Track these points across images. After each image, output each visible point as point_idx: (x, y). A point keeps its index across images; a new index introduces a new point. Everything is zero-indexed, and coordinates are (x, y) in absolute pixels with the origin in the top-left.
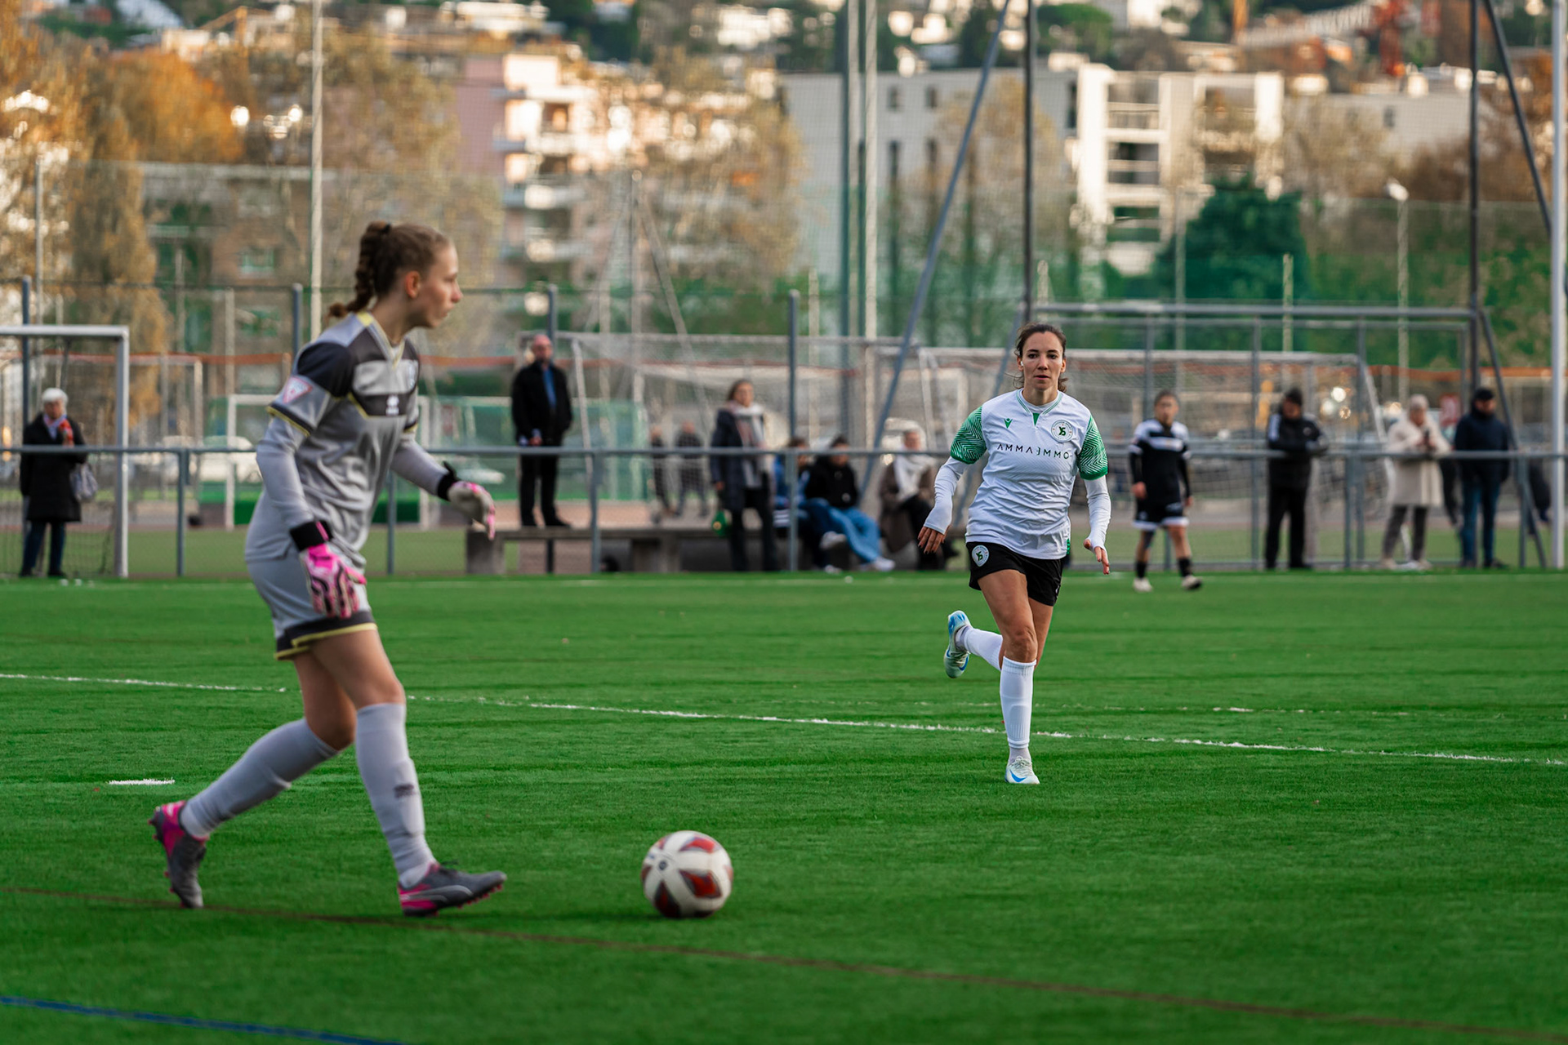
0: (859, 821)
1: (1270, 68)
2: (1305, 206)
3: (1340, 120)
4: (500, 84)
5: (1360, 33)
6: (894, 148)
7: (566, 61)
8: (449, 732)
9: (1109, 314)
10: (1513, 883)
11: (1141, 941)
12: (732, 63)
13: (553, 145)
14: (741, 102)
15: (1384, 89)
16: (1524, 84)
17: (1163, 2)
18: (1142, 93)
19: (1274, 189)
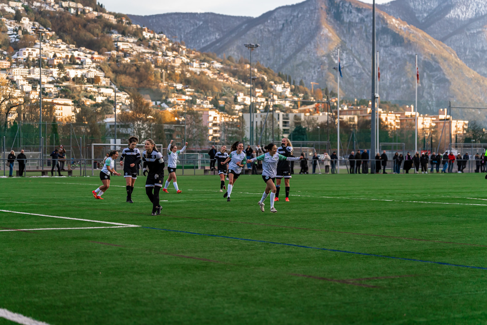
1: (303, 112)
2: (307, 129)
3: (311, 119)
4: (208, 114)
5: (314, 108)
6: (257, 122)
7: (216, 112)
8: (202, 194)
10: (333, 213)
11: (287, 220)
12: (237, 112)
13: (214, 122)
14: (238, 117)
15: (317, 115)
16: (334, 114)
17: (290, 104)
18: (287, 115)
19: (303, 127)
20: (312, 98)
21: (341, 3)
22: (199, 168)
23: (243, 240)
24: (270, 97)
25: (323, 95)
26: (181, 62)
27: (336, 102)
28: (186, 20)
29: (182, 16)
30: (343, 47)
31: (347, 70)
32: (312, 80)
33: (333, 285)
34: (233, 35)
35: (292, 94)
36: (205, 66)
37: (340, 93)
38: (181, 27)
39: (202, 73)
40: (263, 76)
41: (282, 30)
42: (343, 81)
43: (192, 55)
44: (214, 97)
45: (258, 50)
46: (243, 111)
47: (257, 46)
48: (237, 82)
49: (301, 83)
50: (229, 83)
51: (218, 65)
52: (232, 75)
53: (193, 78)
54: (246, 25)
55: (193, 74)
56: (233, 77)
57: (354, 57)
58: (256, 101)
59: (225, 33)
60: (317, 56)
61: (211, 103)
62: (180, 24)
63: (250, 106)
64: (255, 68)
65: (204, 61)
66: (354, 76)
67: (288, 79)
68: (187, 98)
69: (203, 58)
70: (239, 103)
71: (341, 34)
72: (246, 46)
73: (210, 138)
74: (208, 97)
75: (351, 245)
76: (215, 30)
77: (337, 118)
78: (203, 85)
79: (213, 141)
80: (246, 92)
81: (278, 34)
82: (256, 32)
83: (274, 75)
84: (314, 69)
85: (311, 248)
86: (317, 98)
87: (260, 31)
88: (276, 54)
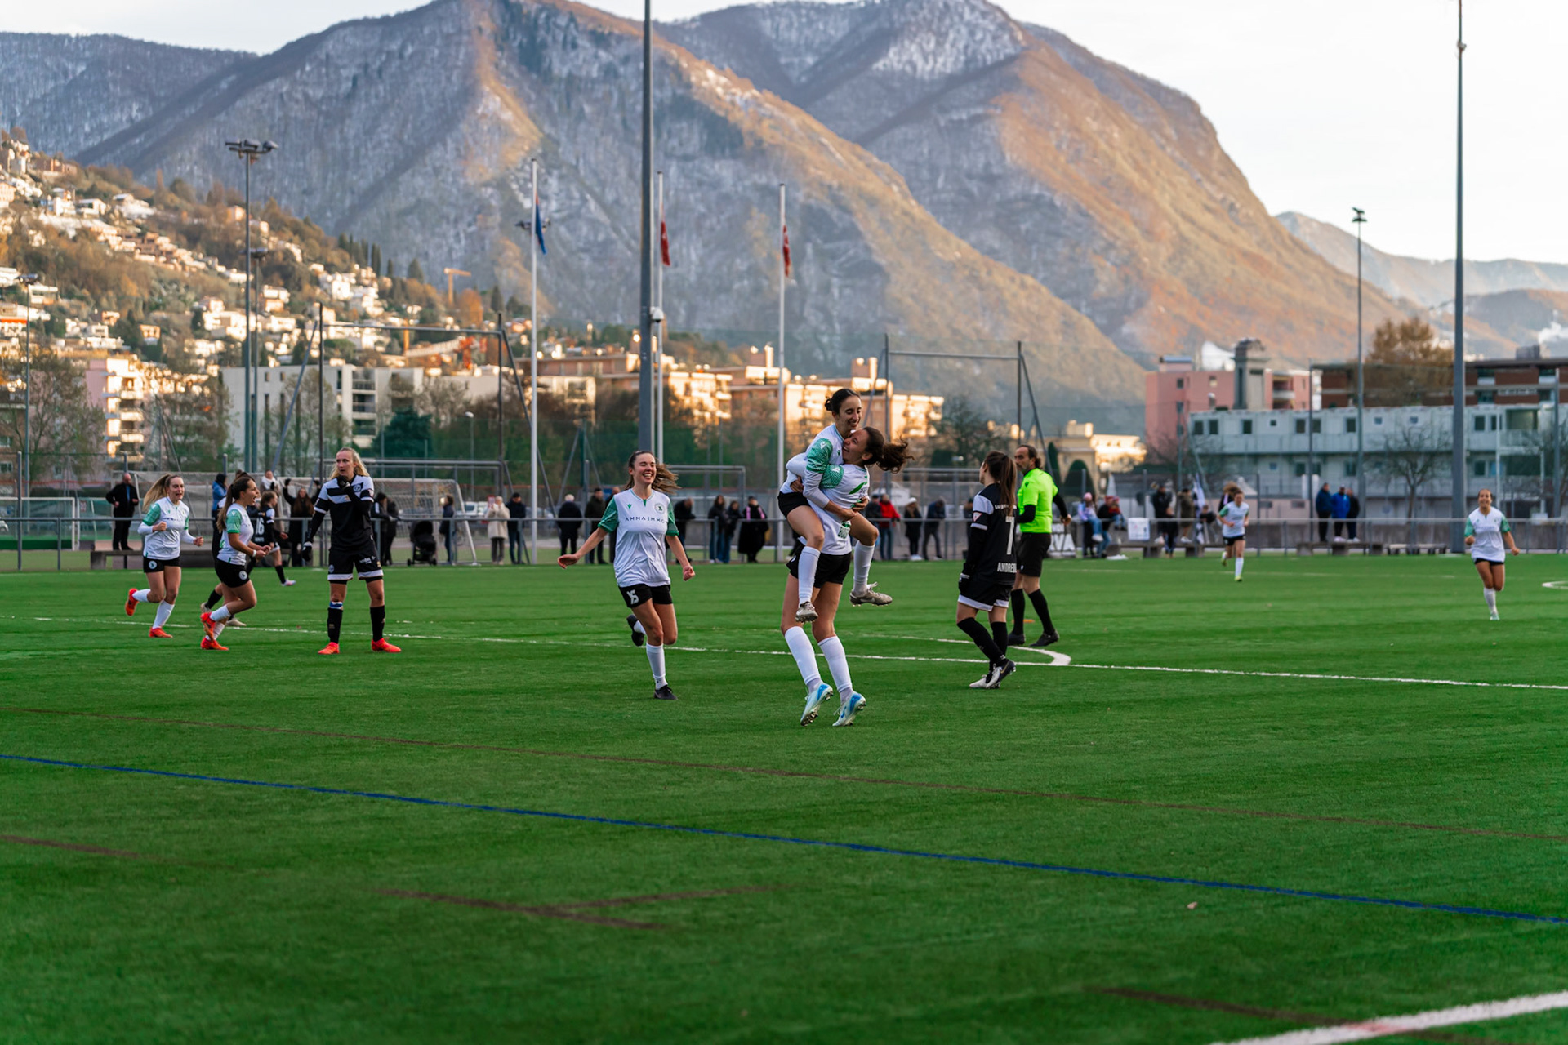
0: (253, 668)
1: (419, 365)
2: (433, 420)
3: (447, 386)
4: (105, 370)
5: (455, 351)
6: (267, 396)
7: (132, 361)
8: (82, 634)
10: (517, 691)
11: (367, 716)
12: (202, 362)
13: (125, 395)
14: (204, 378)
15: (465, 373)
16: (520, 372)
17: (376, 338)
18: (367, 375)
19: (421, 413)
20: (450, 320)
21: (543, 15)
22: (75, 547)
23: (221, 783)
24: (311, 316)
25: (485, 309)
26: (12, 197)
27: (527, 333)
28: (31, 56)
29: (15, 43)
30: (549, 157)
31: (563, 229)
32: (450, 262)
33: (513, 924)
34: (190, 111)
35: (383, 306)
36: (95, 211)
37: (538, 303)
38: (11, 80)
39: (85, 233)
40: (288, 245)
41: (350, 96)
42: (548, 266)
43: (50, 175)
44: (126, 313)
45: (272, 160)
46: (223, 359)
47: (270, 148)
48: (202, 266)
49: (413, 271)
50: (176, 268)
51: (137, 208)
52: (184, 240)
53: (54, 251)
54: (232, 78)
55: (53, 237)
56: (189, 248)
57: (585, 188)
58: (264, 329)
59: (163, 105)
60: (466, 185)
61: (114, 333)
62: (11, 71)
63: (245, 344)
64: (263, 220)
65: (91, 193)
66: (585, 250)
67: (371, 257)
68: (33, 315)
69: (86, 184)
70: (209, 332)
71: (541, 113)
72: (233, 147)
73: (112, 447)
74: (104, 315)
75: (572, 792)
76: (128, 92)
77: (530, 384)
78: (87, 274)
79: (122, 459)
80: (233, 298)
81: (336, 110)
82: (264, 101)
83: (324, 244)
84: (456, 227)
85: (445, 803)
86: (463, 320)
87: (277, 101)
88: (330, 175)
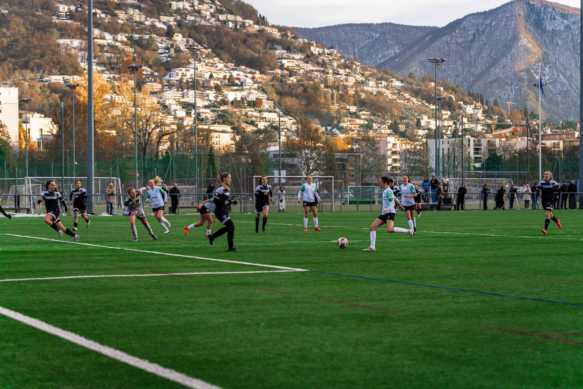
1: (498, 137)
3: (508, 145)
4: (387, 141)
5: (511, 132)
6: (443, 149)
7: (396, 138)
9: (474, 173)
11: (479, 264)
13: (393, 150)
14: (421, 143)
15: (515, 140)
16: (535, 139)
17: (482, 128)
18: (479, 141)
19: (499, 154)
20: (509, 121)
21: (543, 8)
22: (376, 203)
23: (427, 287)
24: (459, 120)
25: (522, 116)
26: (354, 81)
27: (537, 124)
28: (361, 32)
29: (355, 27)
30: (545, 60)
31: (550, 86)
32: (509, 99)
33: (533, 341)
34: (415, 48)
35: (484, 116)
36: (383, 85)
37: (541, 114)
38: (354, 40)
39: (379, 93)
40: (450, 95)
41: (472, 41)
42: (545, 100)
43: (367, 73)
44: (393, 121)
45: (445, 65)
46: (428, 136)
47: (444, 61)
48: (420, 103)
49: (496, 103)
50: (411, 104)
51: (397, 84)
52: (414, 94)
53: (369, 99)
54: (430, 36)
55: (369, 95)
56: (415, 97)
57: (558, 71)
58: (442, 125)
59: (406, 47)
60: (515, 71)
61: (390, 128)
62: (354, 37)
63: (435, 131)
64: (441, 86)
65: (381, 79)
66: (559, 94)
67: (479, 98)
68: (362, 122)
69: (380, 76)
70: (423, 126)
71: (542, 44)
72: (430, 60)
73: (389, 168)
74: (386, 122)
75: (555, 293)
76: (394, 43)
77: (539, 143)
78: (380, 107)
79: (392, 172)
80: (431, 115)
81: (467, 46)
82: (441, 44)
83: (463, 94)
84: (511, 87)
85: (508, 296)
86: (514, 120)
87: (446, 43)
88: (465, 70)
